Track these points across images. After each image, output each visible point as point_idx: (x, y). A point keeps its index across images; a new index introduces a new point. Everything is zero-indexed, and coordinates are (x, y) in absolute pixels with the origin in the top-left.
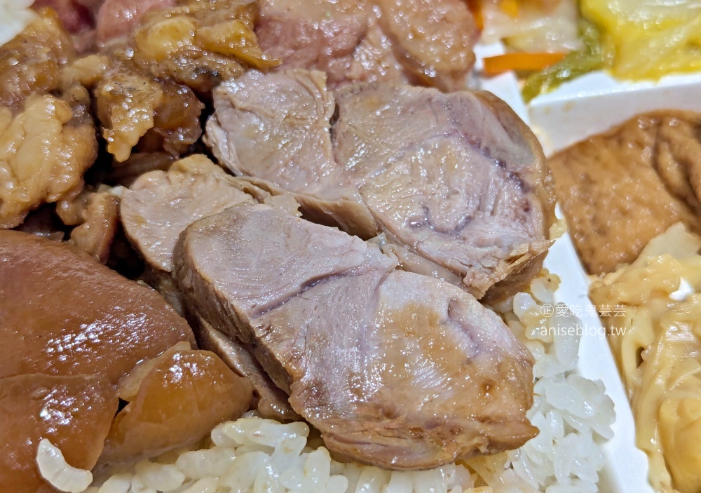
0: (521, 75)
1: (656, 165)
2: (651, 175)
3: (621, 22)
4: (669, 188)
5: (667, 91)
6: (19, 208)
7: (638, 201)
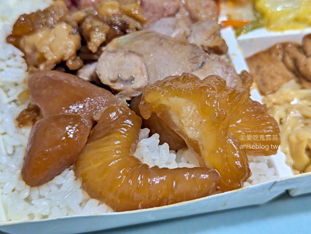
0: (235, 28)
1: (283, 60)
2: (281, 64)
3: (269, 11)
4: (289, 68)
5: (287, 36)
6: (53, 62)
7: (277, 73)
